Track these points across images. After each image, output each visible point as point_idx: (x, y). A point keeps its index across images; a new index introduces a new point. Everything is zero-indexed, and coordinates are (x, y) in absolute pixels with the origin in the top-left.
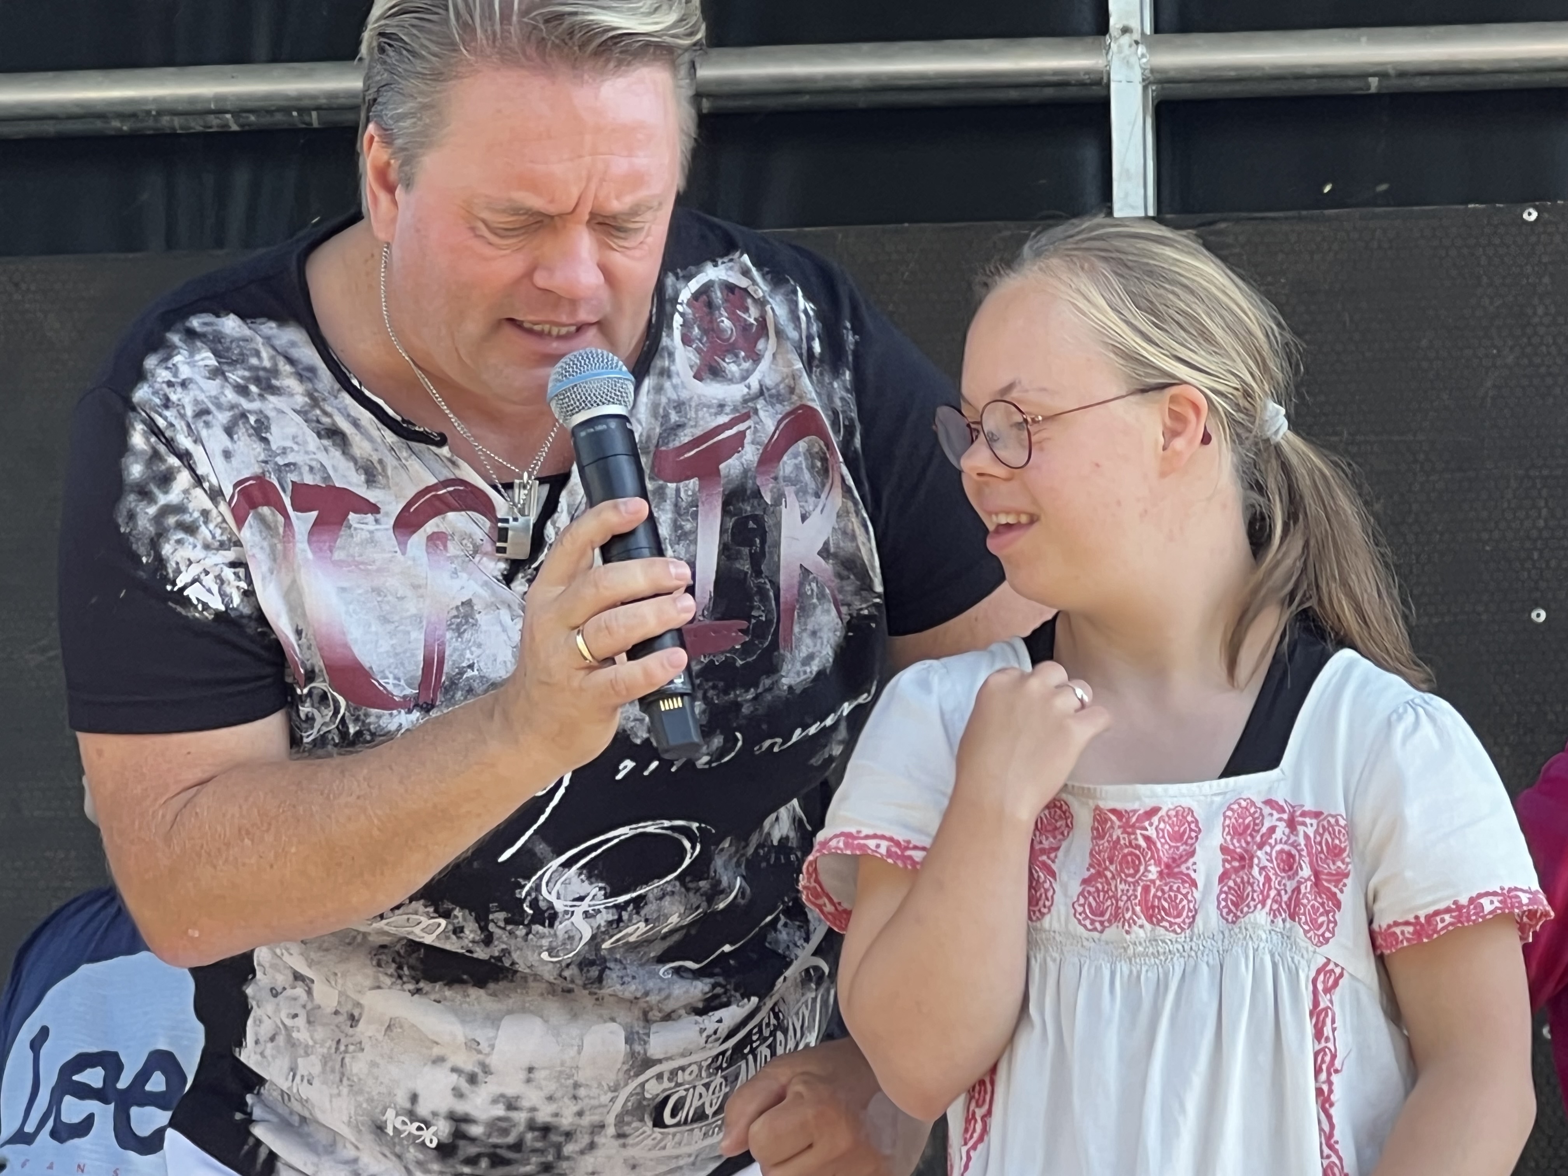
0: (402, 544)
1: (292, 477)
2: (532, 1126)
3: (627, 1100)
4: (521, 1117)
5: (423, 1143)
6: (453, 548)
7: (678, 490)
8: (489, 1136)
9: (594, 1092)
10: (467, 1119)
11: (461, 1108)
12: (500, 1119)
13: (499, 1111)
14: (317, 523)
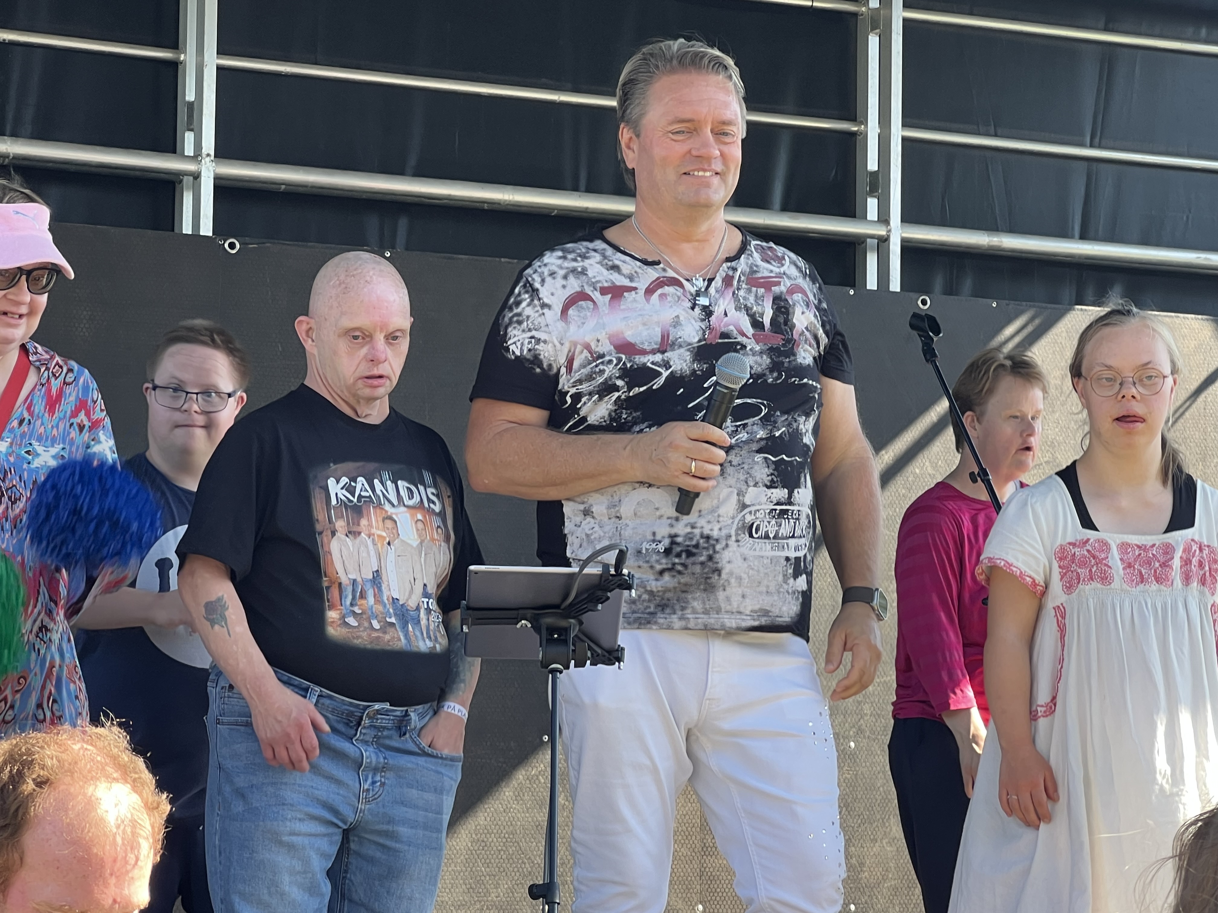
0: (648, 300)
1: (599, 285)
2: (702, 536)
3: (738, 523)
4: (697, 531)
5: (658, 551)
6: (669, 298)
7: (757, 291)
8: (685, 541)
9: (726, 519)
10: (676, 536)
11: (673, 531)
12: (689, 533)
13: (689, 530)
14: (611, 298)
